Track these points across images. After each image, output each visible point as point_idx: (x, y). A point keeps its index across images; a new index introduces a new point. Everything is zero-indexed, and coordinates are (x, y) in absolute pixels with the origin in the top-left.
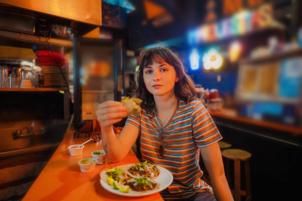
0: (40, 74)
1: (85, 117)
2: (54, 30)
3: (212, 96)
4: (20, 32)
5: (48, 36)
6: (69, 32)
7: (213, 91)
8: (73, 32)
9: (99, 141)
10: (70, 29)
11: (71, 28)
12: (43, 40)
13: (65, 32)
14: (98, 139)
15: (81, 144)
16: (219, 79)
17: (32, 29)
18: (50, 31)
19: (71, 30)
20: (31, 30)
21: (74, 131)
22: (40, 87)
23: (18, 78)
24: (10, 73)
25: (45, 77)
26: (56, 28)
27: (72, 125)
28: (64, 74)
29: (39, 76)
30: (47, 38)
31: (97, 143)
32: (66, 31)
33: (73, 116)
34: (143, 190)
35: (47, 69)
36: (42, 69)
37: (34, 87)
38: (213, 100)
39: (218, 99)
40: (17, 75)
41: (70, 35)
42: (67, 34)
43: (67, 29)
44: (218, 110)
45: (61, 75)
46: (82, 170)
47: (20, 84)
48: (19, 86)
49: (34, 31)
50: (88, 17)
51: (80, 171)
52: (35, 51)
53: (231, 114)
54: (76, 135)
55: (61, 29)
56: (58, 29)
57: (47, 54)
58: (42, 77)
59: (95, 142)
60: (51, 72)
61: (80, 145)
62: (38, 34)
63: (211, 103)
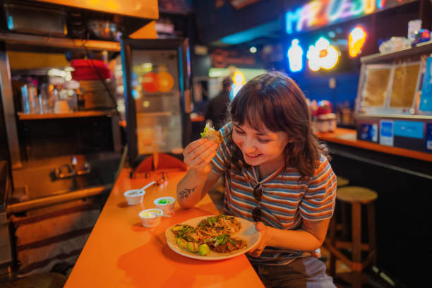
0: (79, 92)
1: (142, 150)
2: (92, 28)
3: (321, 111)
4: (47, 35)
5: (85, 38)
6: (113, 29)
7: (323, 103)
8: (119, 29)
9: (163, 183)
10: (113, 25)
11: (115, 23)
12: (79, 43)
13: (107, 30)
14: (162, 181)
15: (140, 188)
16: (332, 83)
17: (63, 29)
18: (88, 31)
19: (116, 27)
20: (61, 32)
21: (130, 170)
22: (79, 110)
23: (51, 100)
24: (39, 92)
25: (86, 97)
26: (94, 25)
27: (126, 161)
28: (110, 90)
29: (78, 95)
30: (84, 41)
31: (162, 186)
32: (109, 28)
33: (126, 149)
34: (227, 250)
35: (87, 85)
36: (81, 85)
37: (72, 112)
38: (323, 117)
39: (331, 116)
40: (48, 95)
41: (114, 34)
42: (111, 33)
43: (110, 27)
44: (331, 132)
45: (107, 93)
46: (144, 225)
47: (53, 107)
48: (53, 111)
49: (66, 32)
50: (138, 7)
51: (142, 226)
52: (69, 60)
53: (349, 136)
54: (133, 176)
55: (101, 26)
56: (97, 26)
57: (86, 64)
58: (82, 96)
59: (158, 184)
60: (92, 89)
61: (139, 191)
62: (71, 36)
63: (321, 121)
